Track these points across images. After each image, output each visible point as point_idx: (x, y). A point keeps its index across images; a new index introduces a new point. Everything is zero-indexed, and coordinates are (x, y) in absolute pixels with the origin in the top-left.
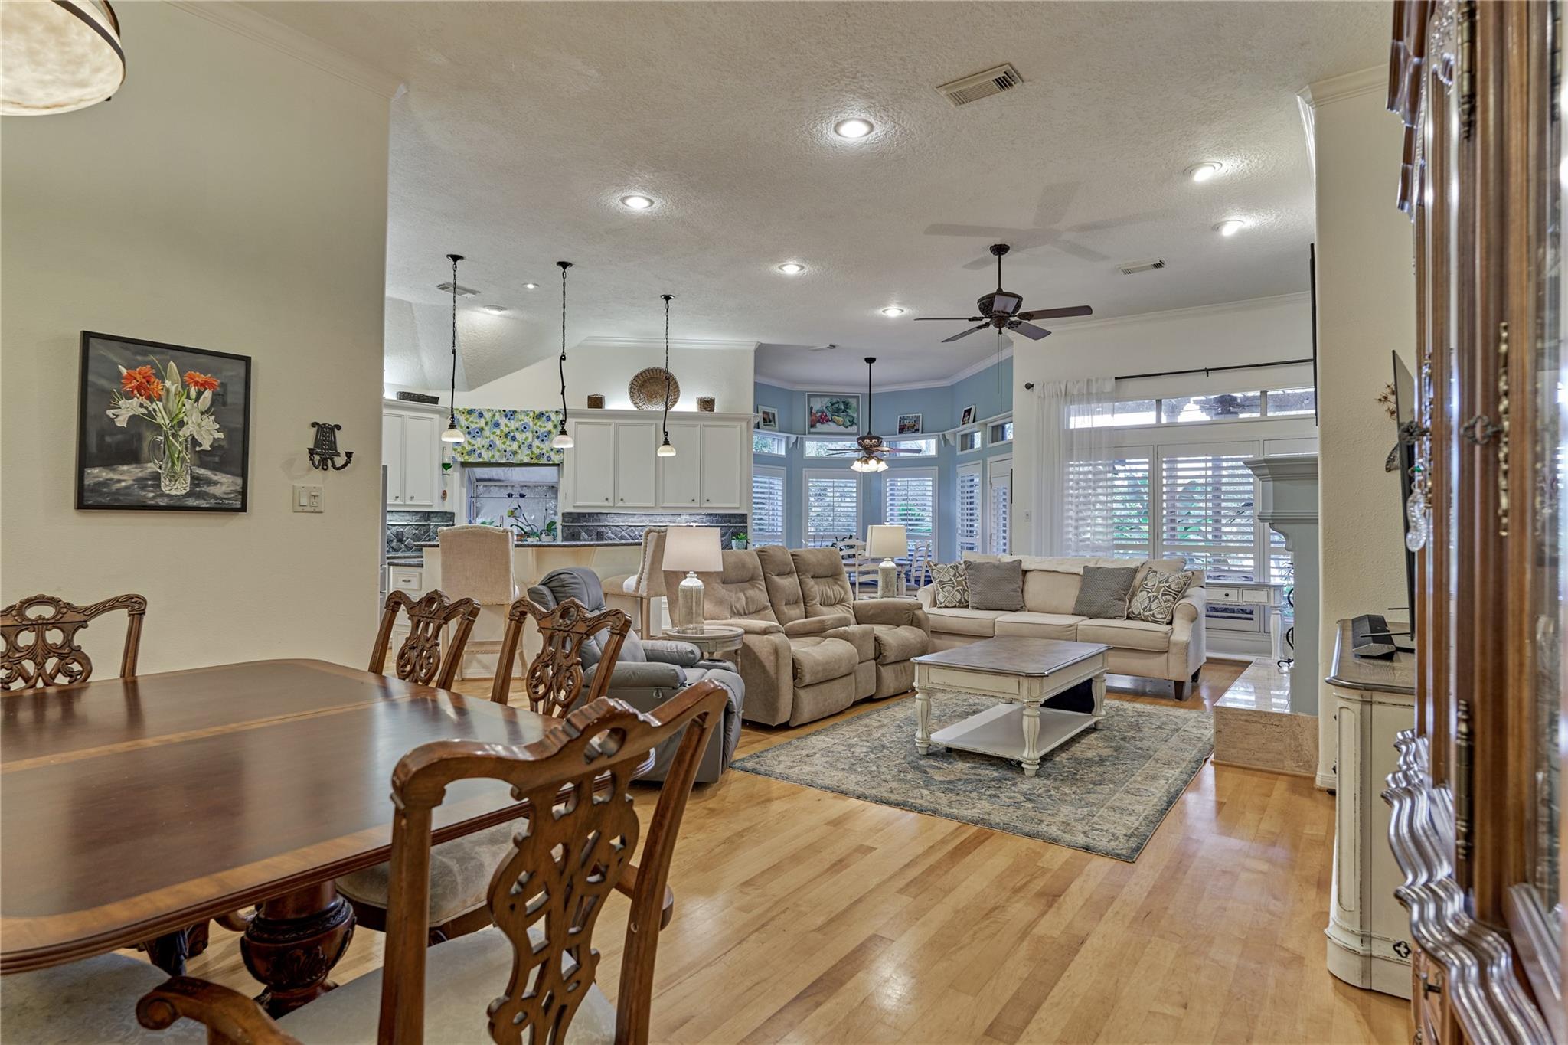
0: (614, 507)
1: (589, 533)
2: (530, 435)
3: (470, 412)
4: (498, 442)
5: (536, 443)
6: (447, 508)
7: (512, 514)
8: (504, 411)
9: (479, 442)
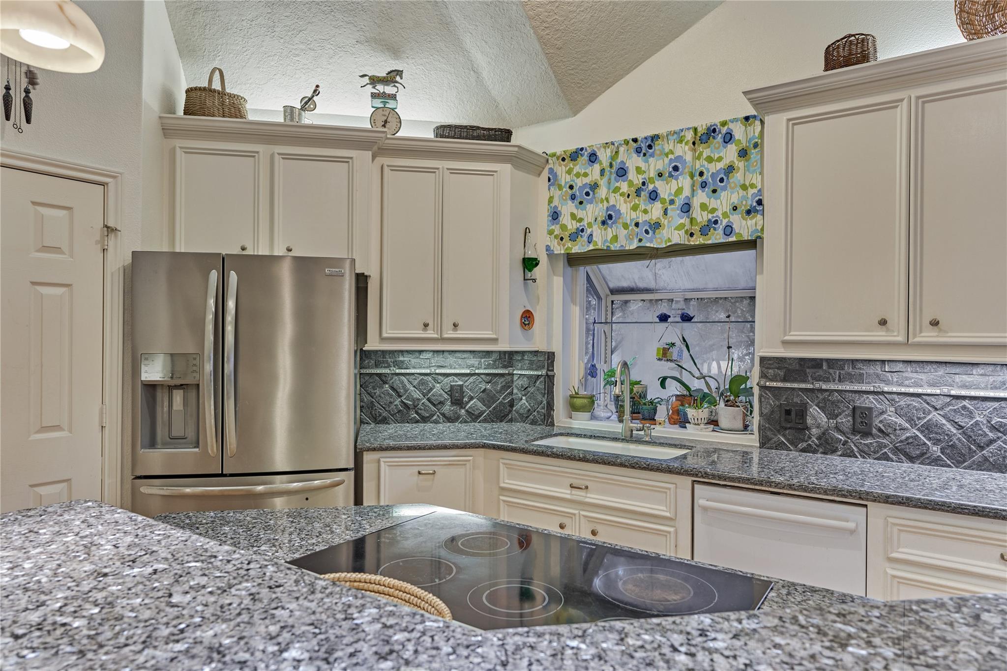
0: (907, 344)
1: (830, 408)
2: (685, 182)
3: (575, 155)
4: (624, 207)
5: (701, 197)
6: (537, 341)
7: (665, 354)
8: (635, 140)
9: (592, 212)
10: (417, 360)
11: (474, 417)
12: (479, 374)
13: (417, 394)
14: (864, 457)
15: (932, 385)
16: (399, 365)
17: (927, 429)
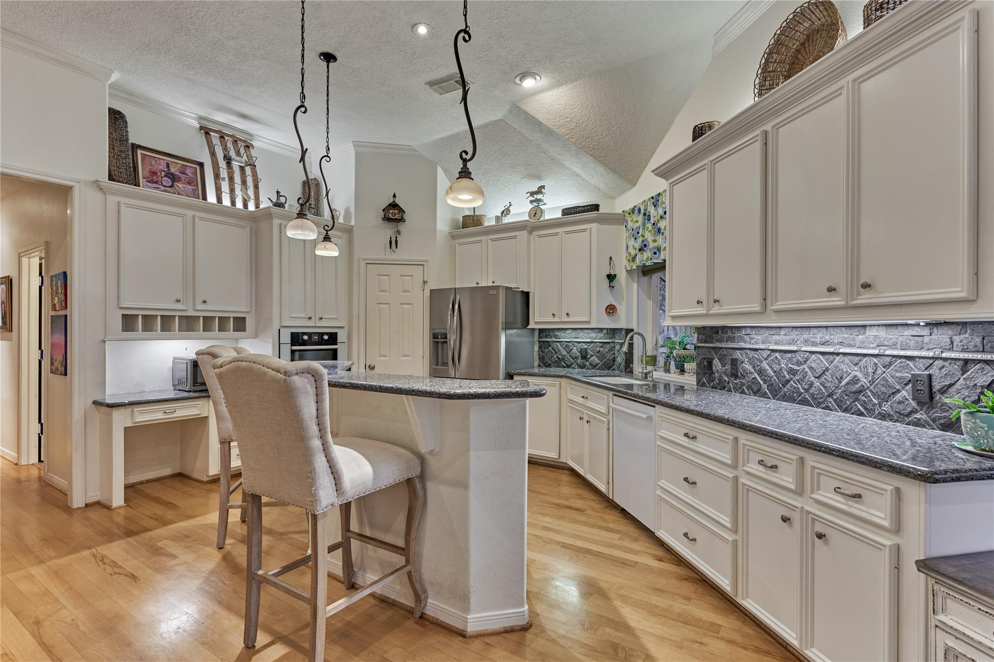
1: (723, 359)
3: (634, 210)
6: (623, 323)
8: (652, 198)
10: (565, 334)
11: (594, 366)
12: (595, 342)
13: (564, 353)
14: (735, 392)
15: (763, 343)
16: (556, 336)
17: (761, 372)
